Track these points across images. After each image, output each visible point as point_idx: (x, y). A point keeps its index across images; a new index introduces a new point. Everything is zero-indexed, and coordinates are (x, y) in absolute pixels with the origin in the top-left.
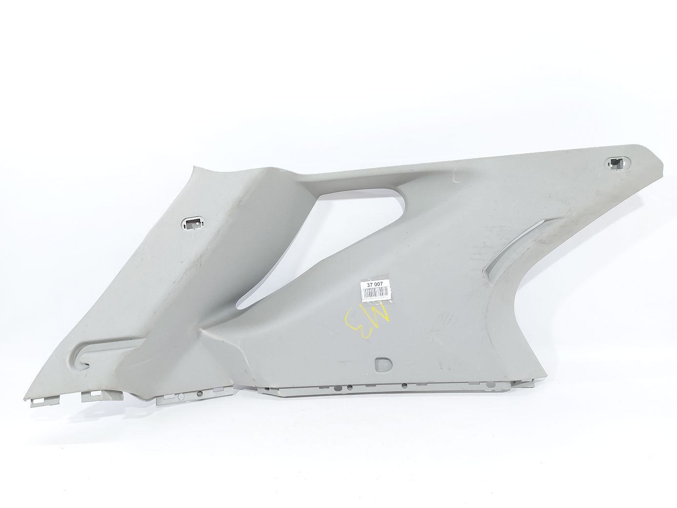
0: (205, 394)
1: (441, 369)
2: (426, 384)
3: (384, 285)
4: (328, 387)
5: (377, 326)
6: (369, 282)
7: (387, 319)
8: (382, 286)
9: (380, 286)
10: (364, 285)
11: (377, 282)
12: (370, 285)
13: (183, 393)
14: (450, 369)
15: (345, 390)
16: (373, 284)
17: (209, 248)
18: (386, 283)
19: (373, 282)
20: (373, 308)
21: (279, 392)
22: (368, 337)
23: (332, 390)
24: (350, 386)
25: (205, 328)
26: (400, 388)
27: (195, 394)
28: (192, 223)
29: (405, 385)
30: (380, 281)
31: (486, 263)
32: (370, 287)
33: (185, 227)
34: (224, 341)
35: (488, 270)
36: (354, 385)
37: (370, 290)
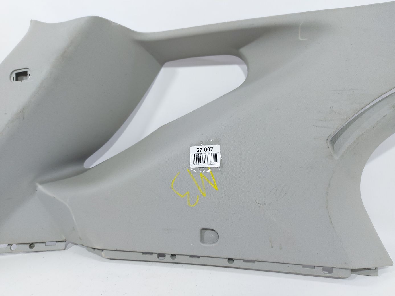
0: (37, 247)
1: (272, 247)
2: (254, 262)
3: (214, 151)
4: (151, 254)
5: (204, 195)
6: (199, 147)
7: (215, 187)
8: (212, 152)
9: (210, 152)
10: (193, 150)
11: (207, 147)
12: (200, 150)
13: (16, 244)
14: (281, 249)
15: (168, 258)
16: (203, 150)
17: (32, 100)
18: (217, 149)
19: (203, 147)
20: (201, 175)
21: (103, 253)
22: (194, 205)
23: (154, 257)
24: (173, 256)
25: (41, 183)
26: (225, 262)
27: (28, 246)
28: (21, 75)
29: (231, 260)
30: (210, 146)
31: (332, 131)
32: (199, 152)
33: (13, 80)
34: (54, 197)
35: (334, 140)
36: (177, 255)
37: (200, 156)
